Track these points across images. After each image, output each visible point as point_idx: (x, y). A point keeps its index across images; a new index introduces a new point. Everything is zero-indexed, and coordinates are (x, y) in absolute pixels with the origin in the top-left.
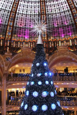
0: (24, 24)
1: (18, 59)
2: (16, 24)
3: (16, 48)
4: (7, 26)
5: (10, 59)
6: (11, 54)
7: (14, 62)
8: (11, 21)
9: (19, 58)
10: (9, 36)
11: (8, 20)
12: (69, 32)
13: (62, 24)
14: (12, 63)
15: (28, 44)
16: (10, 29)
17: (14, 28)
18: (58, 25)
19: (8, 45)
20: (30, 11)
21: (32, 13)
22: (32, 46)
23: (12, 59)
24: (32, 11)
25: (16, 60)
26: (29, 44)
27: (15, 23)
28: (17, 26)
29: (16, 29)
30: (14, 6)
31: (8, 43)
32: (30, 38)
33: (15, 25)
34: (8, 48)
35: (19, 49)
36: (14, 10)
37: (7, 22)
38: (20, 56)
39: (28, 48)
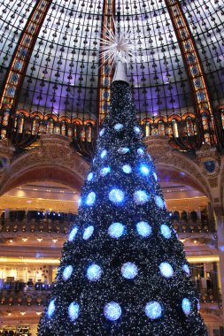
0: (55, 72)
1: (29, 166)
2: (33, 69)
3: (27, 135)
4: (8, 69)
5: (8, 164)
6: (13, 149)
7: (17, 174)
8: (20, 59)
9: (32, 165)
10: (11, 99)
11: (12, 53)
12: (172, 101)
13: (156, 78)
14: (12, 177)
15: (61, 128)
16: (15, 78)
17: (26, 79)
18: (146, 82)
19: (6, 123)
20: (74, 38)
21: (77, 45)
22: (70, 133)
23: (14, 163)
24: (79, 39)
25: (25, 169)
26: (63, 128)
27: (30, 66)
28: (35, 74)
29: (30, 81)
30: (34, 19)
31: (6, 118)
32: (66, 111)
33: (29, 72)
34: (4, 132)
35: (33, 139)
36: (33, 28)
37: (10, 58)
38: (36, 158)
39: (59, 136)
